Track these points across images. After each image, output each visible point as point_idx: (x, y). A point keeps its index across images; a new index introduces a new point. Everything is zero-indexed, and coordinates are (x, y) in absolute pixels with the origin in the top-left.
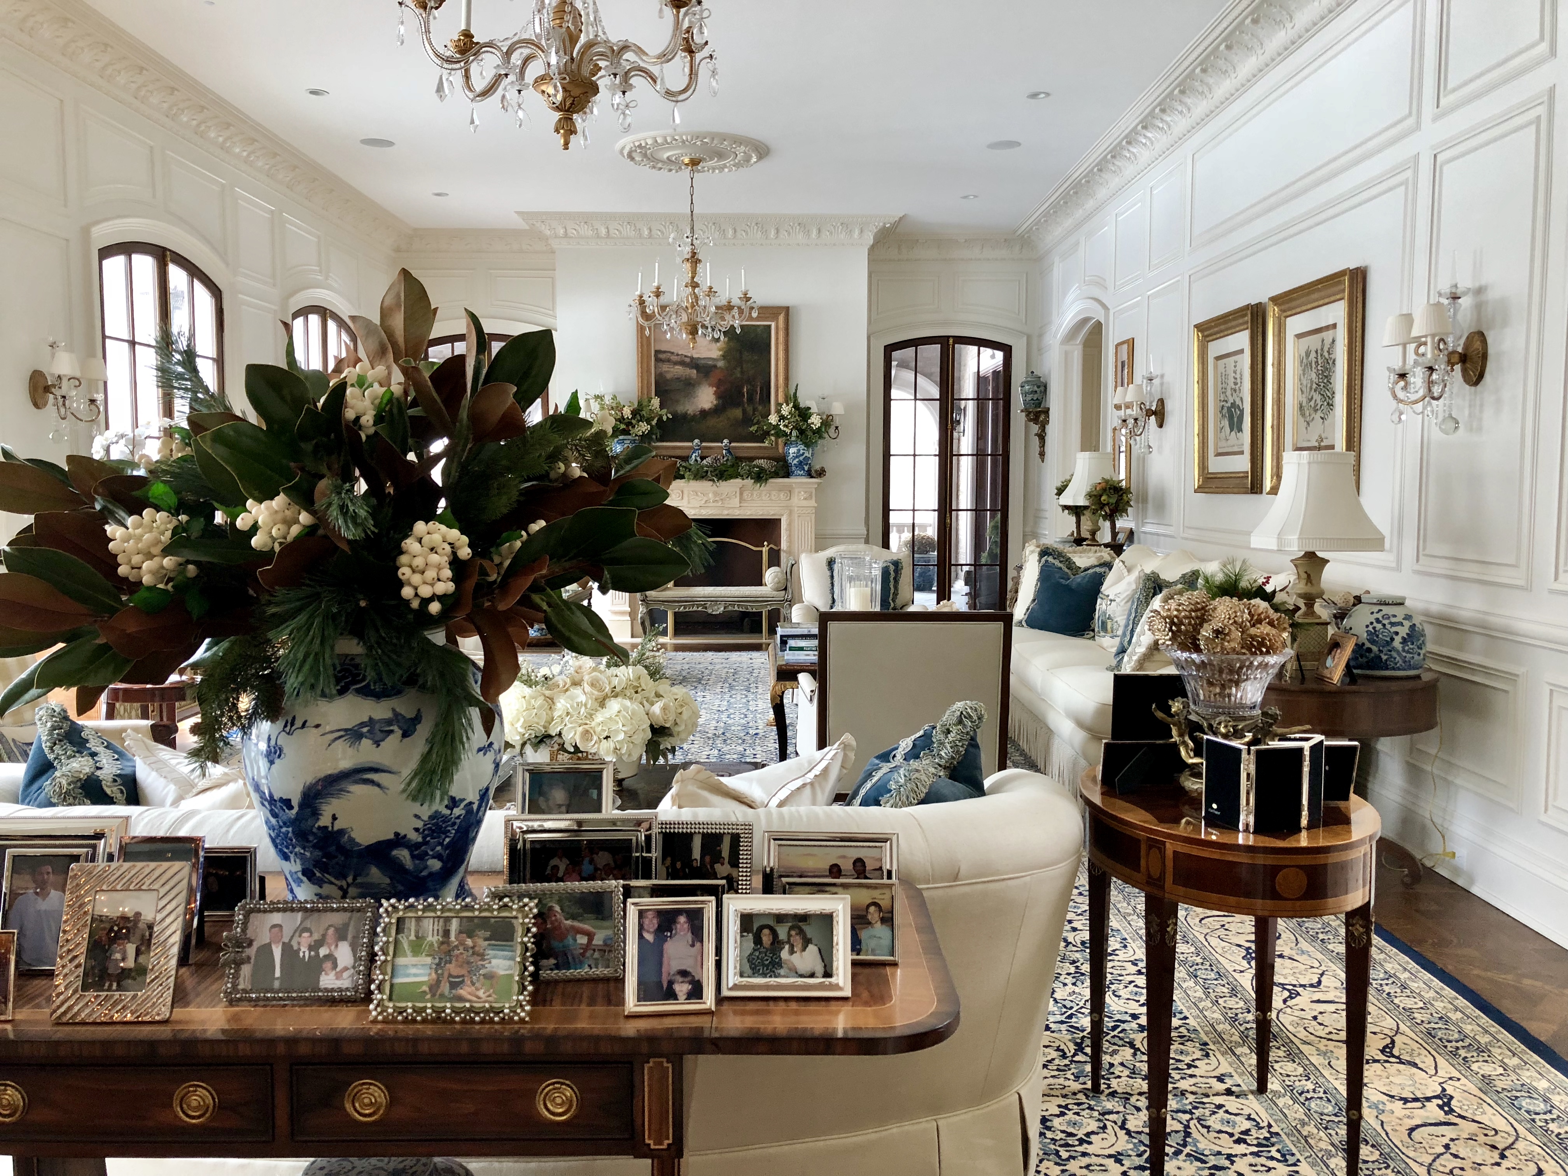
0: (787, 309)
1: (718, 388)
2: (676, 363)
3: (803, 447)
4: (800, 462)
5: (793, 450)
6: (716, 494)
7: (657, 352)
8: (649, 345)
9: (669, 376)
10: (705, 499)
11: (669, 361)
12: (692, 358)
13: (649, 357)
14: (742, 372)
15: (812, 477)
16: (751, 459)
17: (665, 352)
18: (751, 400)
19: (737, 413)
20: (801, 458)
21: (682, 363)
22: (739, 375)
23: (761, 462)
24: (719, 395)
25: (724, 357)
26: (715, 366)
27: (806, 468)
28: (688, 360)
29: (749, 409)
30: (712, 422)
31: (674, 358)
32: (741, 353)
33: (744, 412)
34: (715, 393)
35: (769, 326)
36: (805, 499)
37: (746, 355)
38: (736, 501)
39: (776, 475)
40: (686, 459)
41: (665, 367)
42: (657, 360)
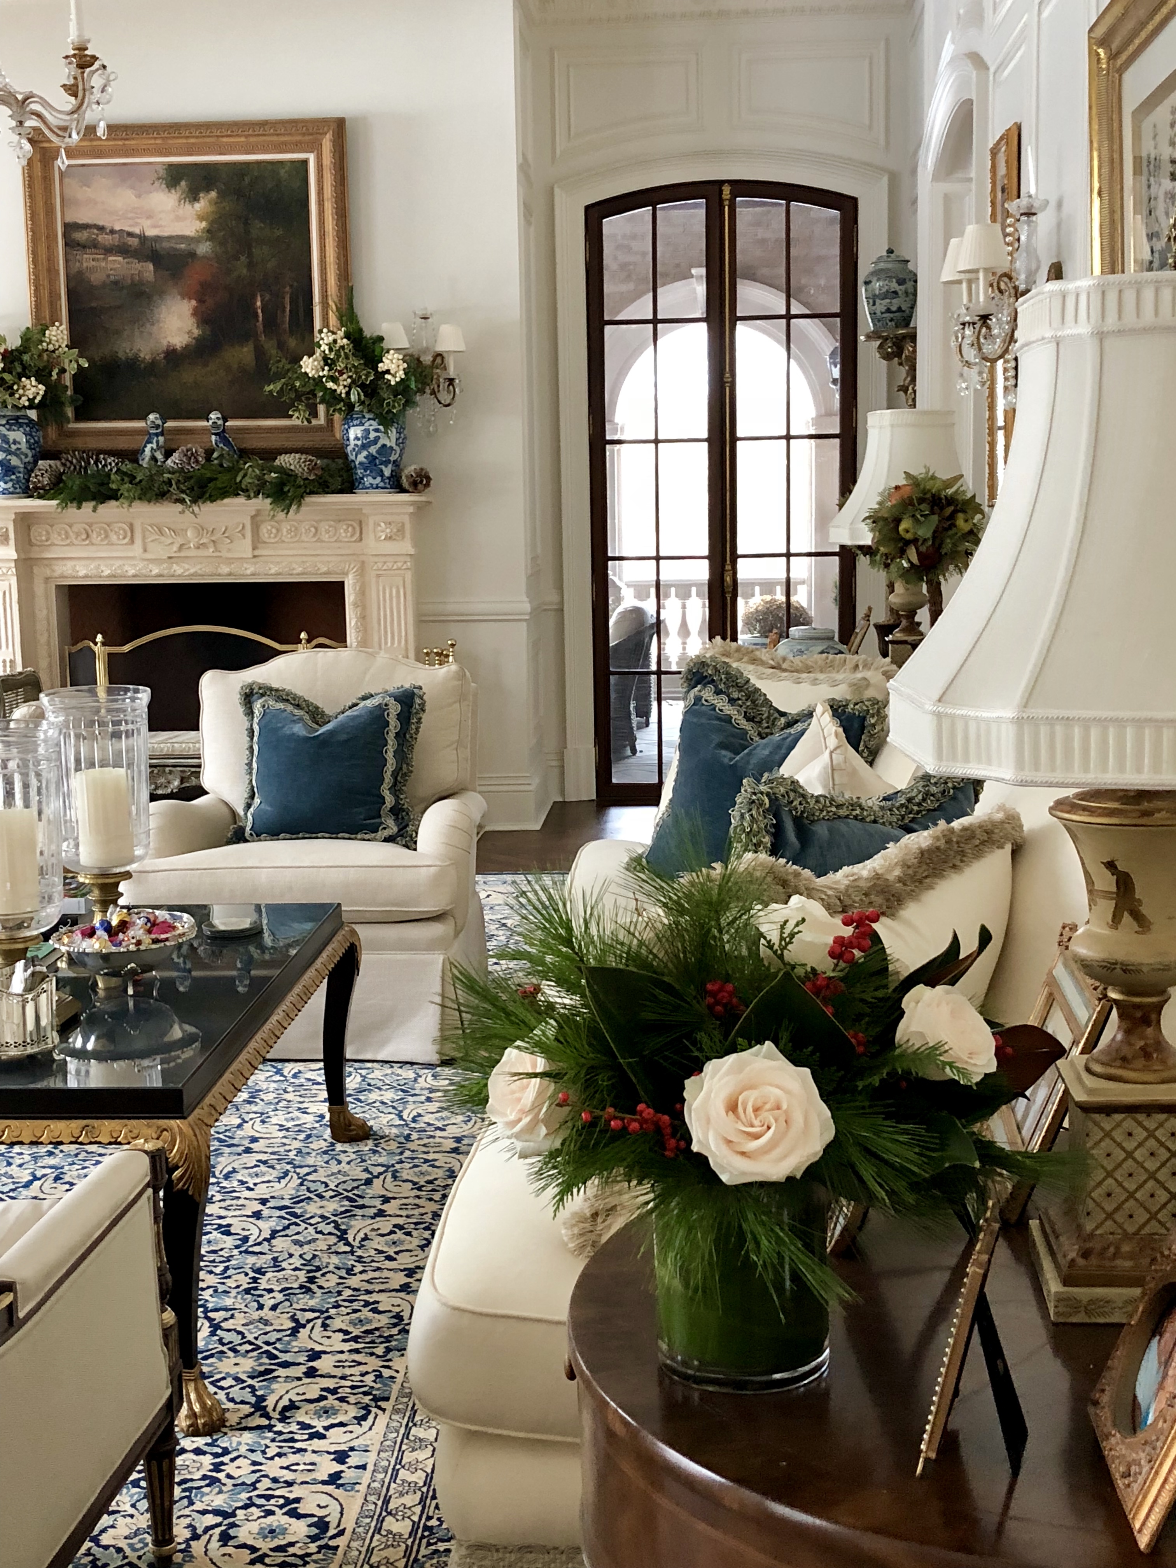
0: (339, 126)
1: (201, 301)
2: (109, 250)
3: (374, 424)
4: (372, 458)
5: (355, 432)
6: (201, 530)
7: (69, 228)
8: (50, 211)
9: (96, 278)
10: (180, 541)
11: (94, 245)
12: (143, 238)
13: (51, 237)
14: (251, 265)
15: (403, 491)
16: (270, 455)
17: (86, 227)
18: (271, 323)
19: (244, 354)
20: (373, 450)
21: (123, 250)
22: (245, 271)
23: (288, 461)
24: (203, 317)
25: (210, 233)
26: (192, 255)
27: (387, 472)
28: (134, 242)
29: (270, 346)
30: (190, 375)
31: (105, 239)
32: (246, 223)
33: (260, 353)
34: (195, 313)
35: (305, 162)
36: (389, 538)
37: (258, 227)
38: (244, 547)
39: (323, 487)
40: (133, 456)
41: (87, 261)
42: (69, 244)
